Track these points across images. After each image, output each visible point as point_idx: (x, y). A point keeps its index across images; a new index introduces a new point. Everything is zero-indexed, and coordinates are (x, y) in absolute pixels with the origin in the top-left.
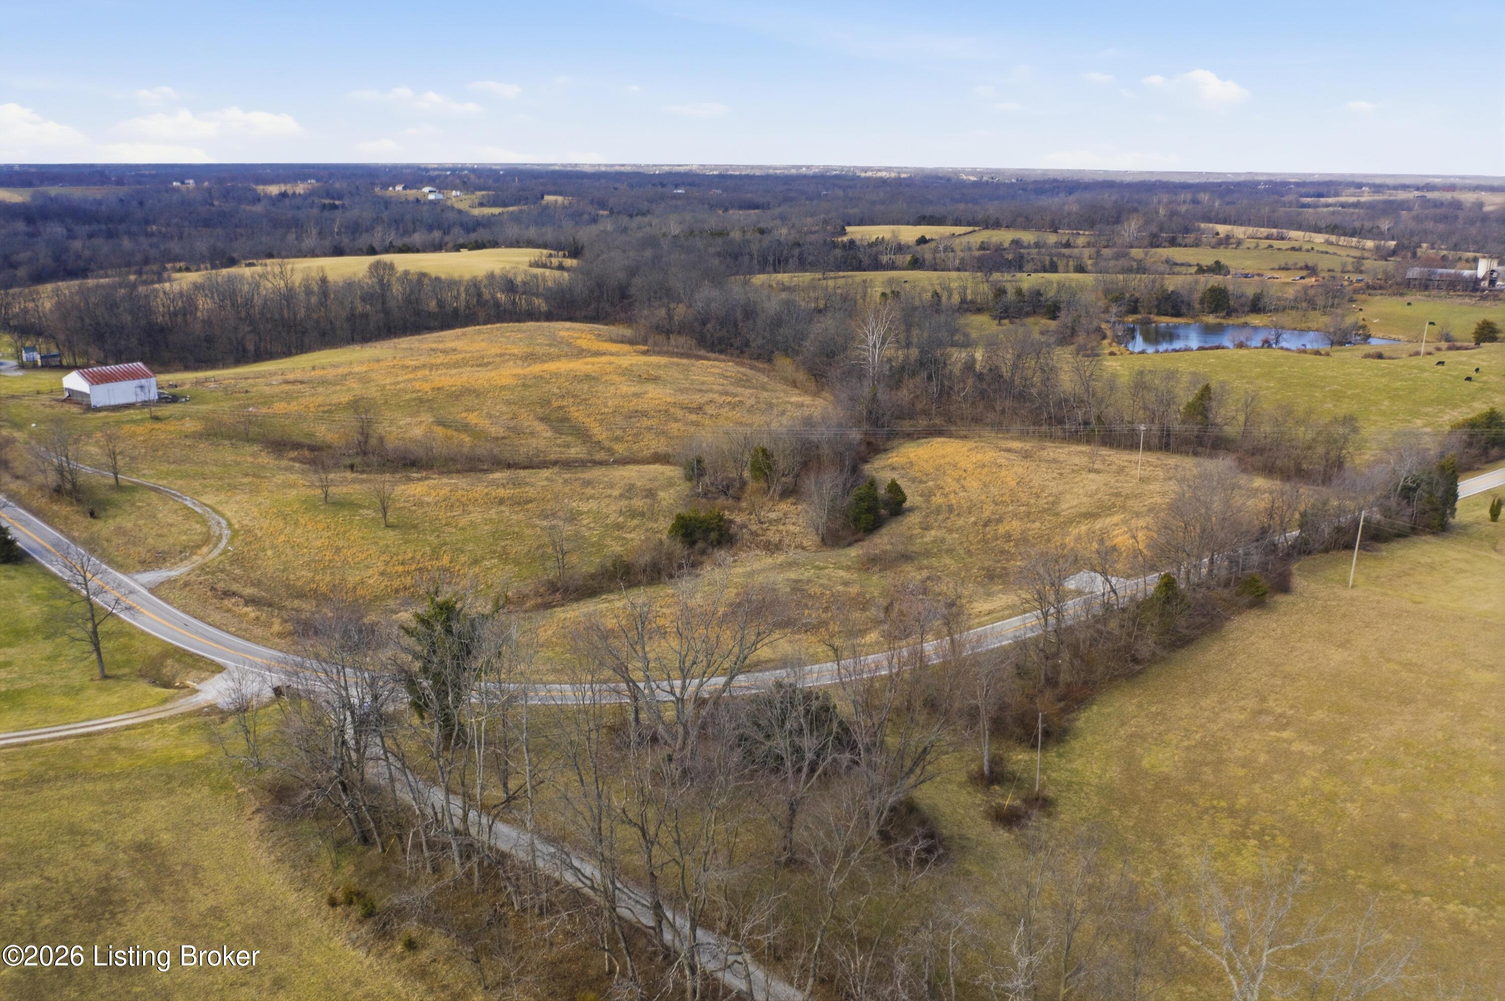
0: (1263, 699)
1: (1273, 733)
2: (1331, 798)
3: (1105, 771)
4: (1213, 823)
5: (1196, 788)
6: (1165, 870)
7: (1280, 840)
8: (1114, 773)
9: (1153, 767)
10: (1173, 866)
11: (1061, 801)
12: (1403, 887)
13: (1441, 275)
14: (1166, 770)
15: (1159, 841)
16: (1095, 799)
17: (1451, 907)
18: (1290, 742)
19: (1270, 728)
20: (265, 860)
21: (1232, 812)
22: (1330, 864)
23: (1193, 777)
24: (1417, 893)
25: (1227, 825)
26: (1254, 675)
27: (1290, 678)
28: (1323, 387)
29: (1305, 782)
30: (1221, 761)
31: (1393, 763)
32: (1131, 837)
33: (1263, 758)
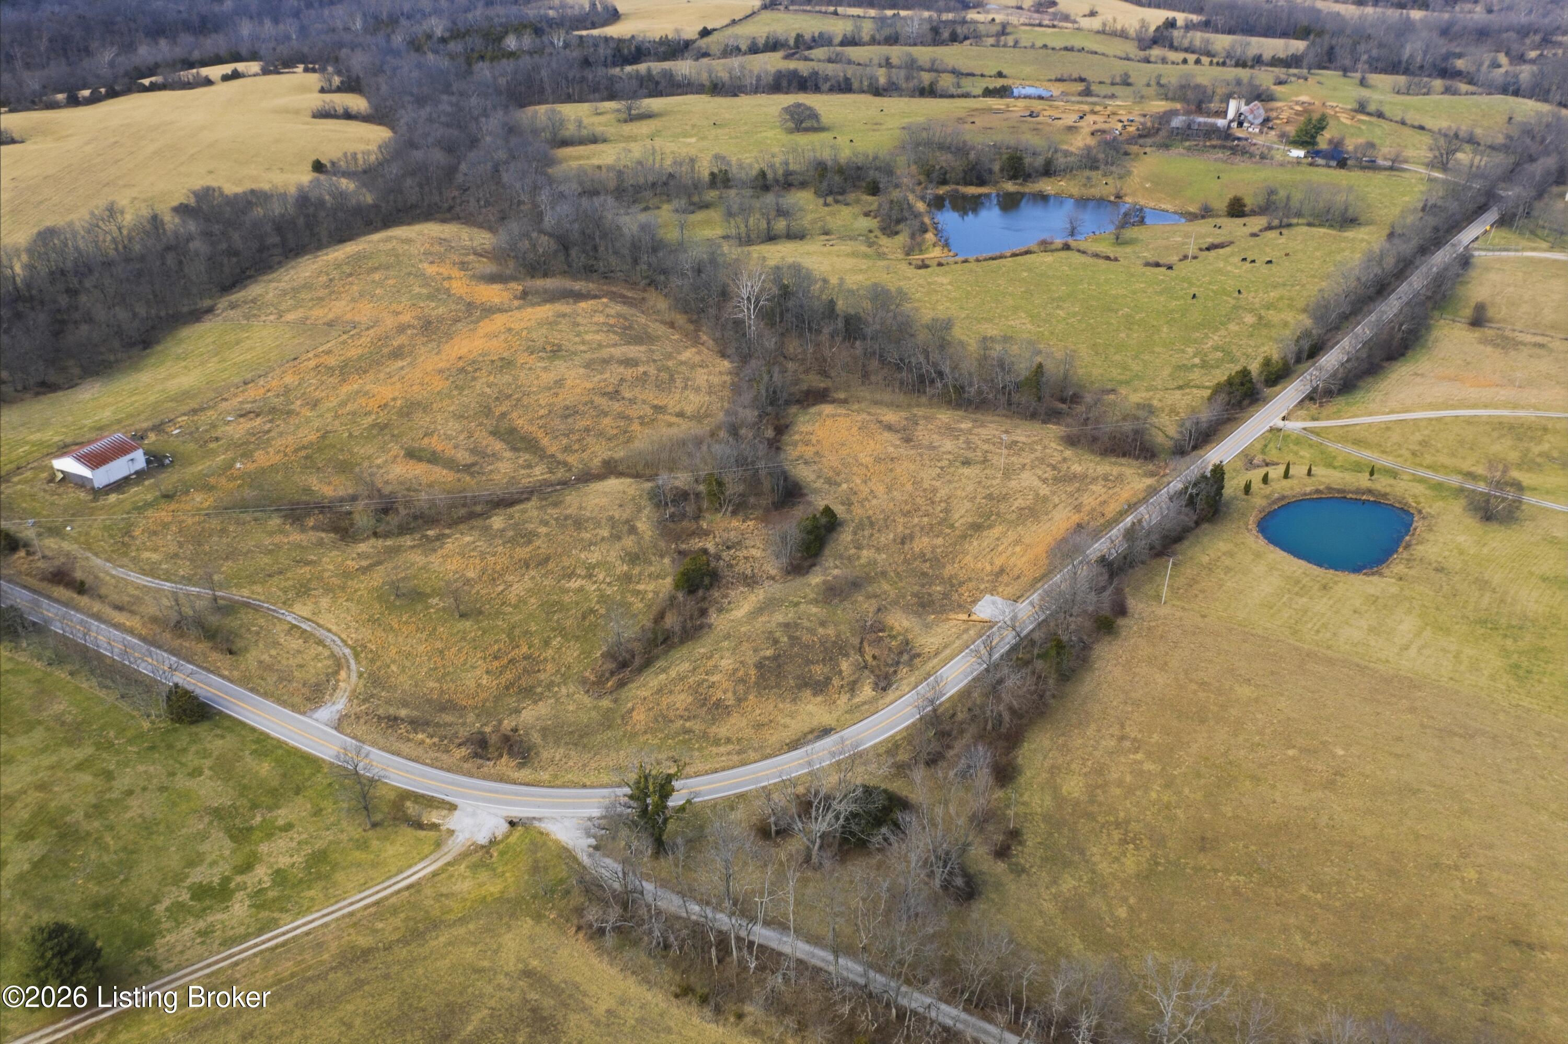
0: (1123, 726)
1: (1131, 756)
2: (1168, 807)
3: (1042, 800)
4: (1109, 835)
5: (1095, 808)
6: (1090, 875)
7: (1145, 843)
8: (1048, 801)
9: (1069, 793)
10: (1094, 872)
11: (1025, 831)
12: (1209, 867)
13: (1199, 124)
14: (1076, 795)
15: (1082, 853)
16: (1042, 826)
17: (1232, 878)
18: (1141, 762)
19: (1129, 751)
20: (613, 971)
21: (1118, 825)
22: (1172, 856)
23: (1092, 801)
24: (1216, 871)
25: (1117, 835)
26: (1115, 703)
27: (1137, 704)
28: (1116, 311)
29: (1154, 795)
30: (1106, 784)
31: (1199, 775)
32: (1068, 853)
33: (1128, 778)
